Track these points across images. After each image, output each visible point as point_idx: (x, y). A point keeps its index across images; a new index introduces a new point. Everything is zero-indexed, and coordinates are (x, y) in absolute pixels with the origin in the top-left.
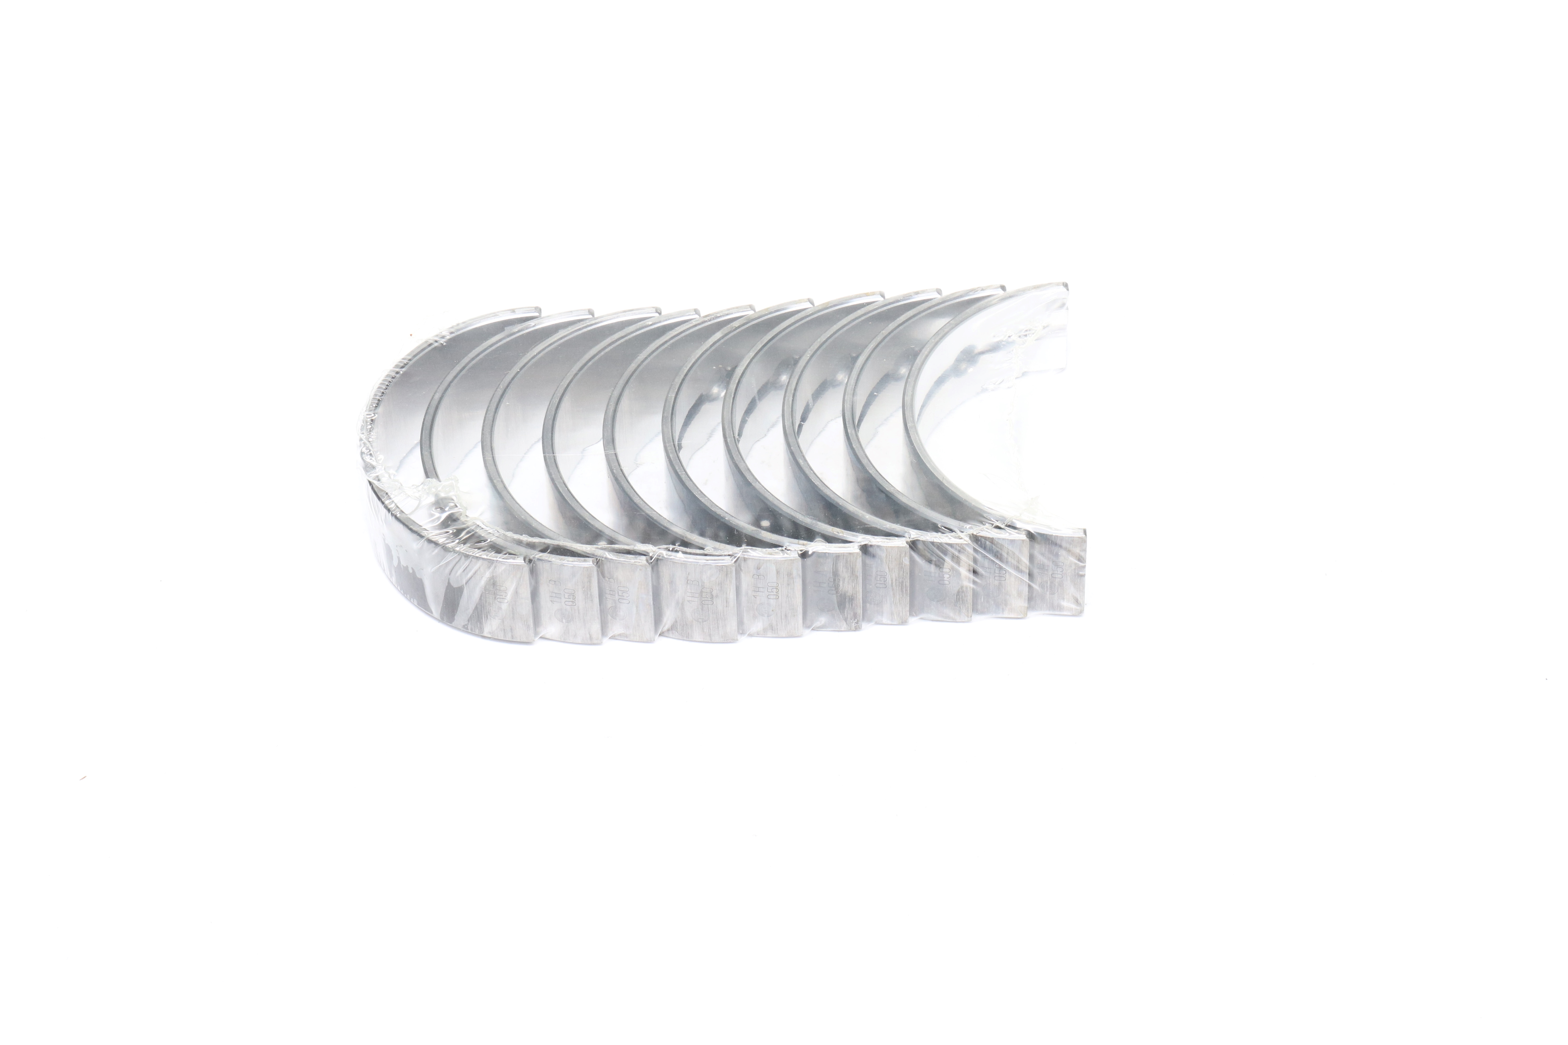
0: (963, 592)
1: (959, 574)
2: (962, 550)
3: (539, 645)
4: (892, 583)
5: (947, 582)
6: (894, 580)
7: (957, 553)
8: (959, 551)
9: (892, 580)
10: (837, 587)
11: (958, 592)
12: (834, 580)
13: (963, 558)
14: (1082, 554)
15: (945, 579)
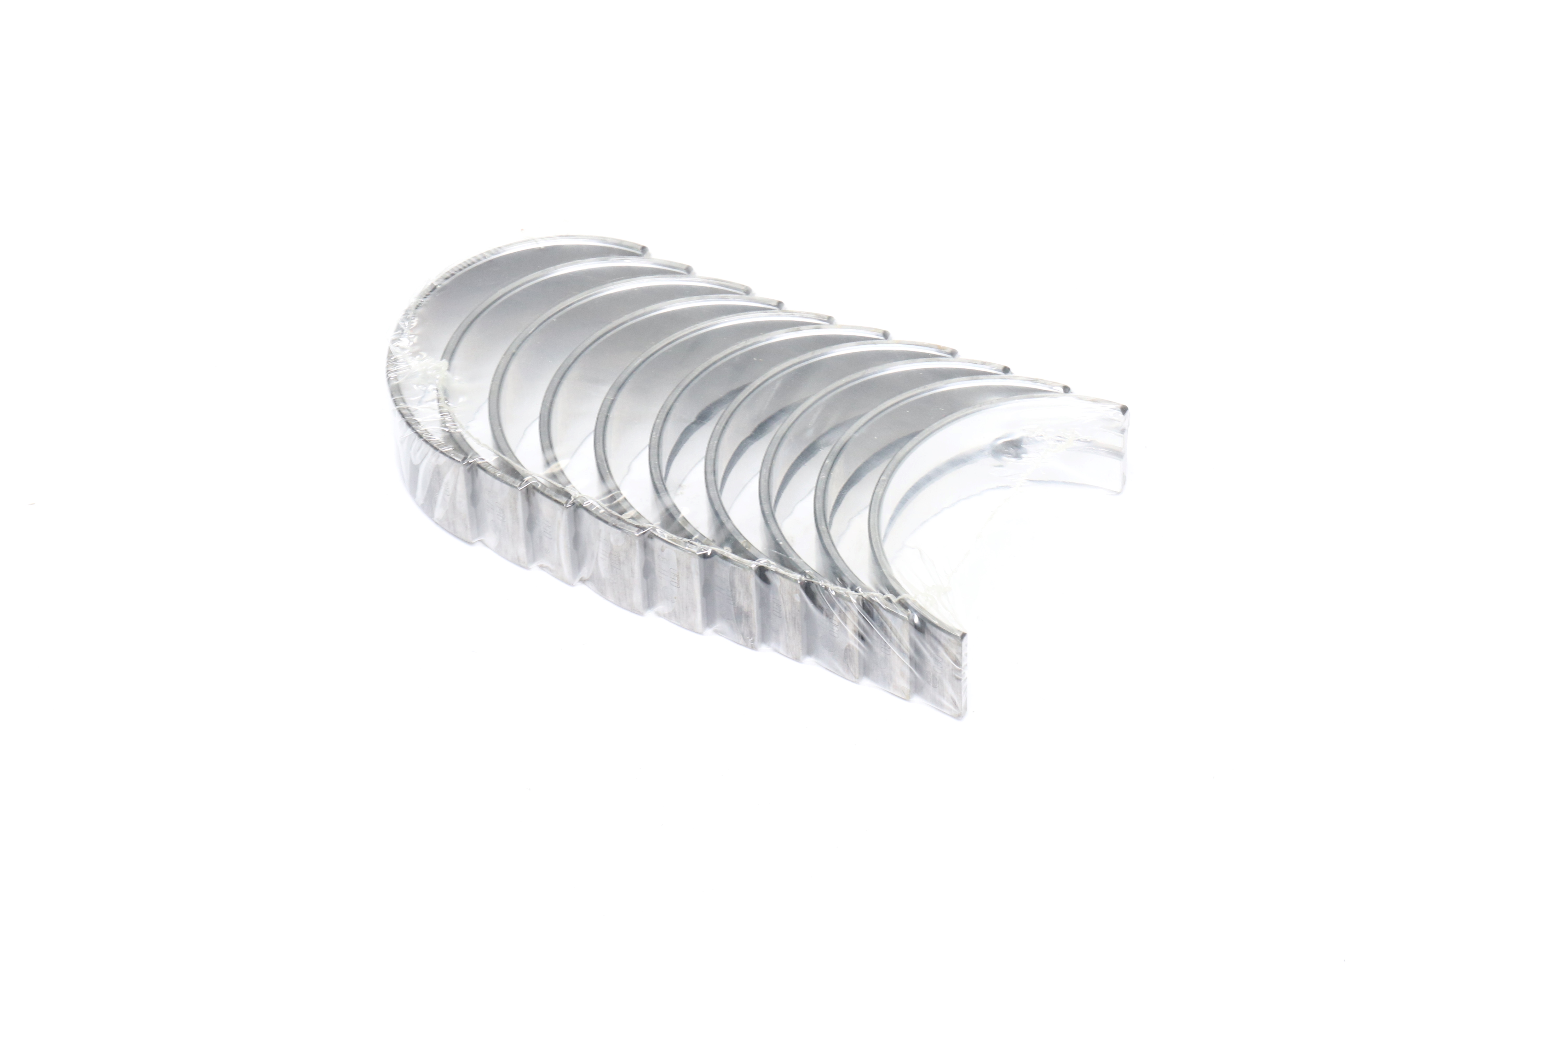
0: (850, 650)
1: (845, 631)
2: (848, 608)
3: (478, 548)
4: (786, 615)
5: (836, 635)
6: (788, 613)
7: (843, 610)
8: (845, 609)
9: (786, 612)
10: (733, 598)
11: (846, 649)
12: (732, 590)
13: (849, 615)
14: (958, 657)
15: (835, 631)
